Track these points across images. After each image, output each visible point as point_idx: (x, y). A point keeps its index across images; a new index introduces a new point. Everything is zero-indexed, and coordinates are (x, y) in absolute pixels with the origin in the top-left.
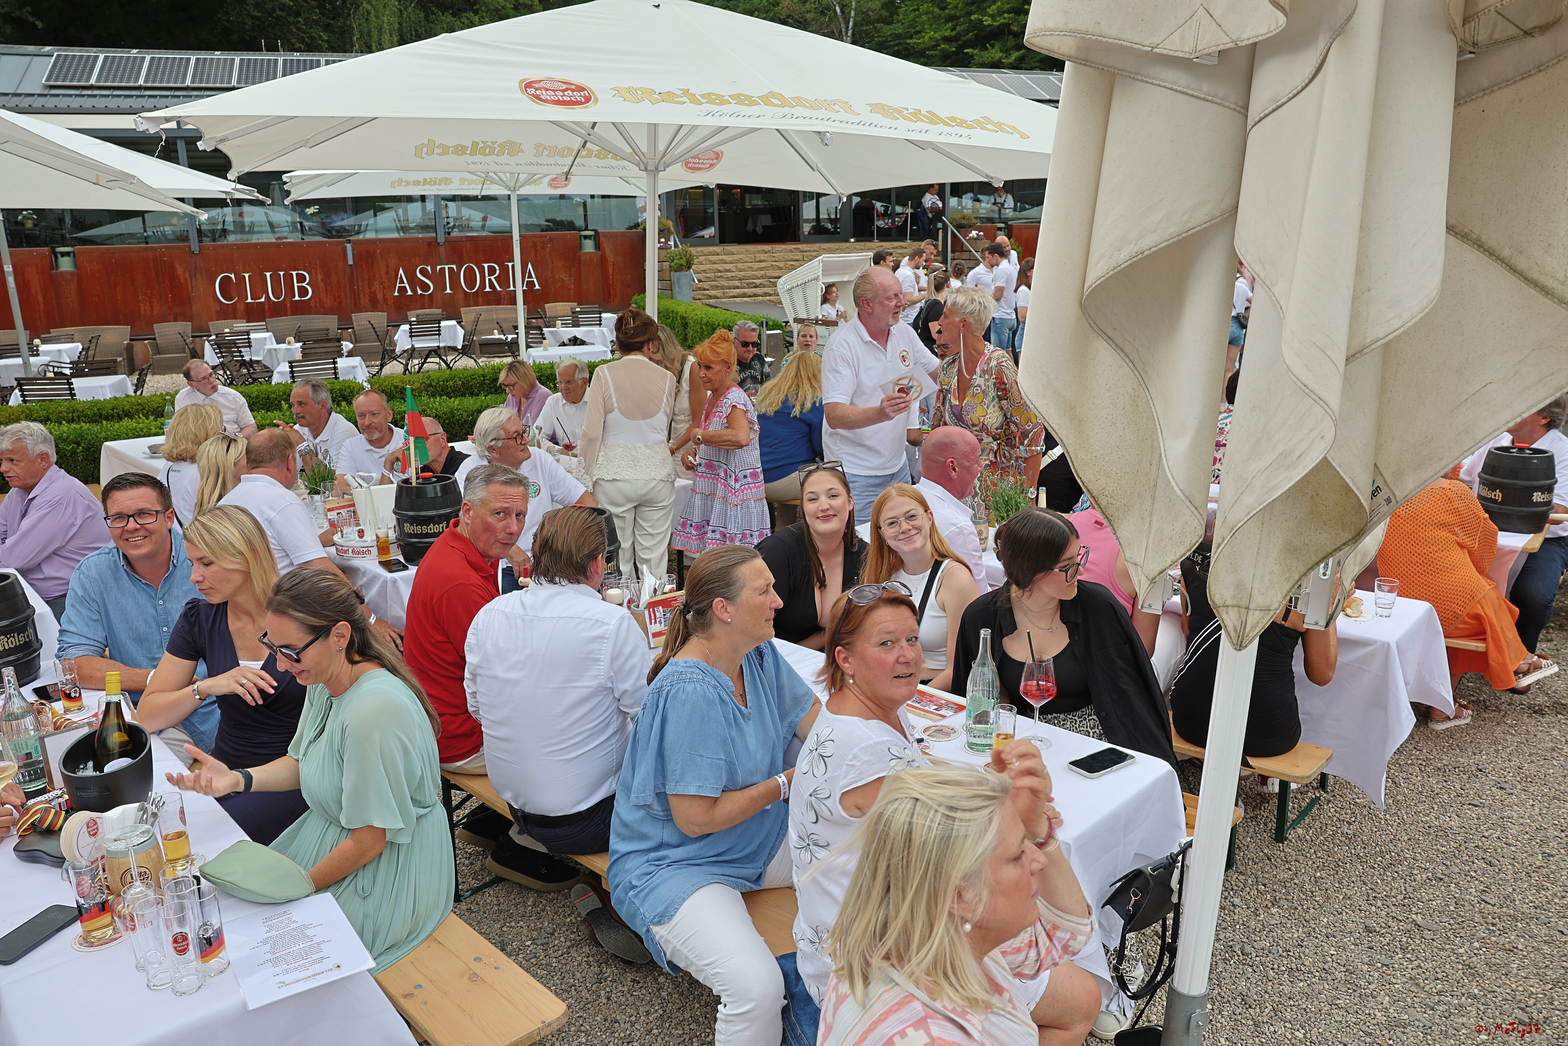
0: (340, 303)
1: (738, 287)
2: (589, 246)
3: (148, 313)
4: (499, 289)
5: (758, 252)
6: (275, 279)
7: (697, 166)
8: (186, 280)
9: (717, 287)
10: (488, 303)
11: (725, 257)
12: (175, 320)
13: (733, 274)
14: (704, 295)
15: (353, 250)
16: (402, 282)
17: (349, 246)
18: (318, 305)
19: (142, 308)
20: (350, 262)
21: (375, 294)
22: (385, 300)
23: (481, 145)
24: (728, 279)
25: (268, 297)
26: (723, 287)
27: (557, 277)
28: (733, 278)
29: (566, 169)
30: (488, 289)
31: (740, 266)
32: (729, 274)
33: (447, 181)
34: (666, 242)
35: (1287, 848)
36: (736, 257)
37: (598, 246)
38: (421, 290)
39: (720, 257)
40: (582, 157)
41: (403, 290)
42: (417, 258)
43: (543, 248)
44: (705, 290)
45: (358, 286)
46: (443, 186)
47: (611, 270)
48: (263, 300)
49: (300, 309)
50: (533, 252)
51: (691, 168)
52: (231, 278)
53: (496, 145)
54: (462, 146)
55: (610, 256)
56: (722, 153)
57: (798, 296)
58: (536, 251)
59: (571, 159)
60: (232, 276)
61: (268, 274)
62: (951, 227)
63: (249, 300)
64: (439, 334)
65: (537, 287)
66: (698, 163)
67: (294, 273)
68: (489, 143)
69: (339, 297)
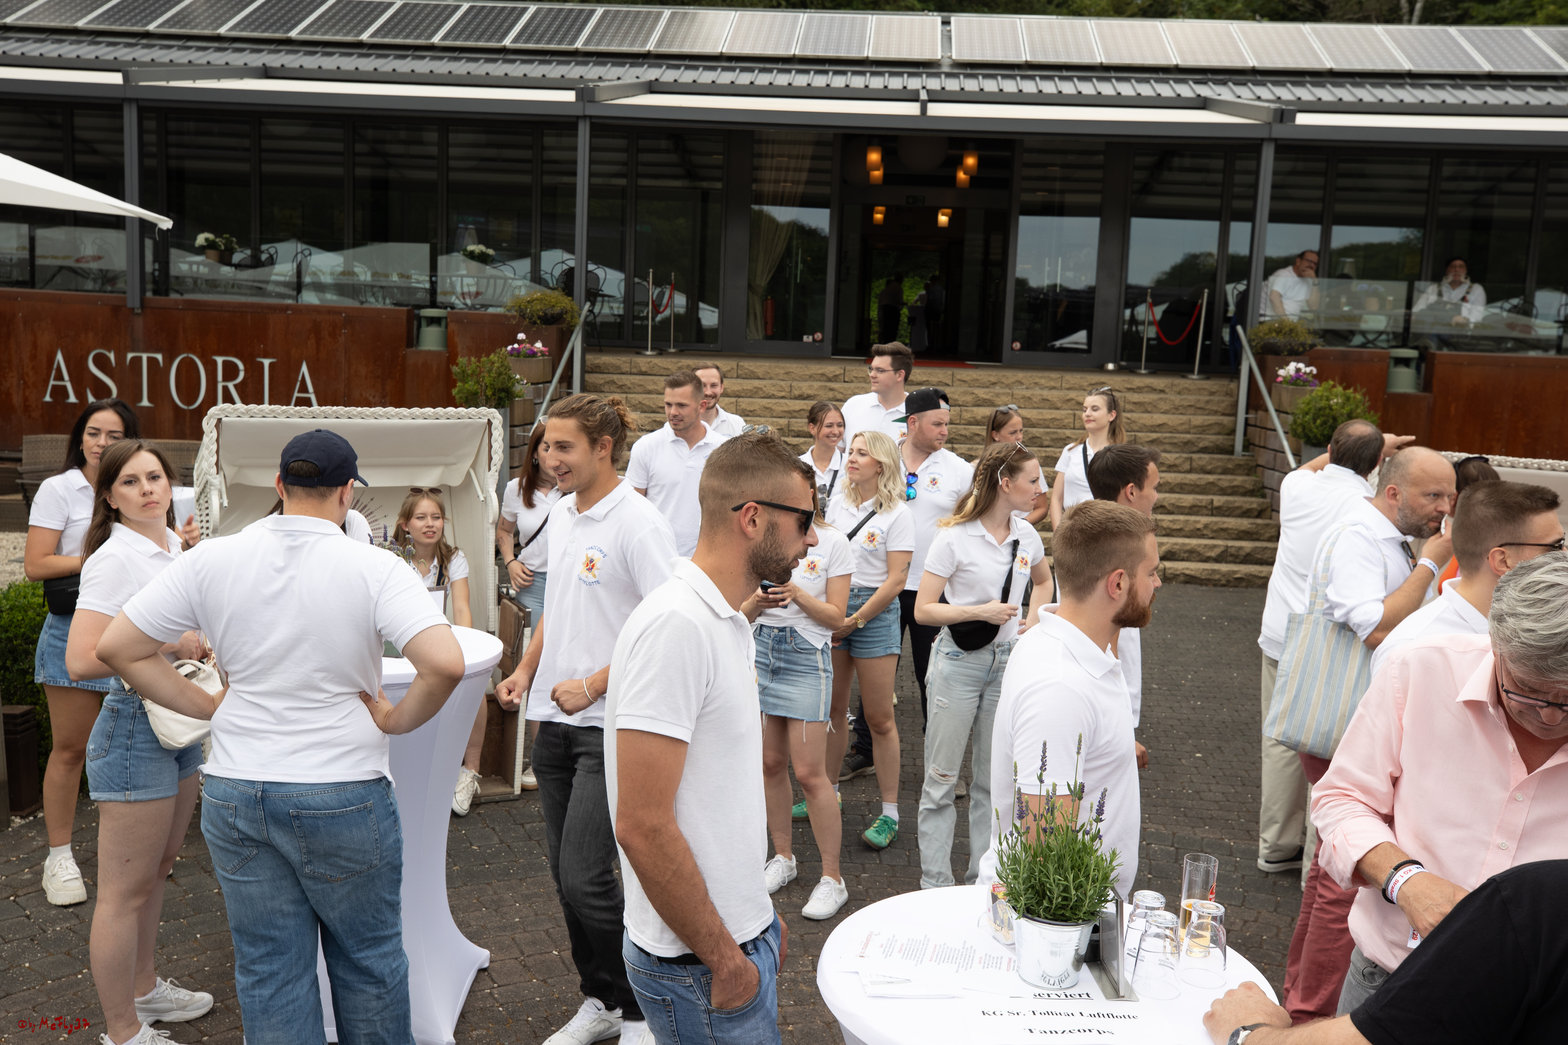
2: (431, 337)
16: (59, 377)
37: (448, 337)
41: (60, 392)
42: (92, 334)
43: (333, 335)
50: (312, 342)
62: (1246, 349)
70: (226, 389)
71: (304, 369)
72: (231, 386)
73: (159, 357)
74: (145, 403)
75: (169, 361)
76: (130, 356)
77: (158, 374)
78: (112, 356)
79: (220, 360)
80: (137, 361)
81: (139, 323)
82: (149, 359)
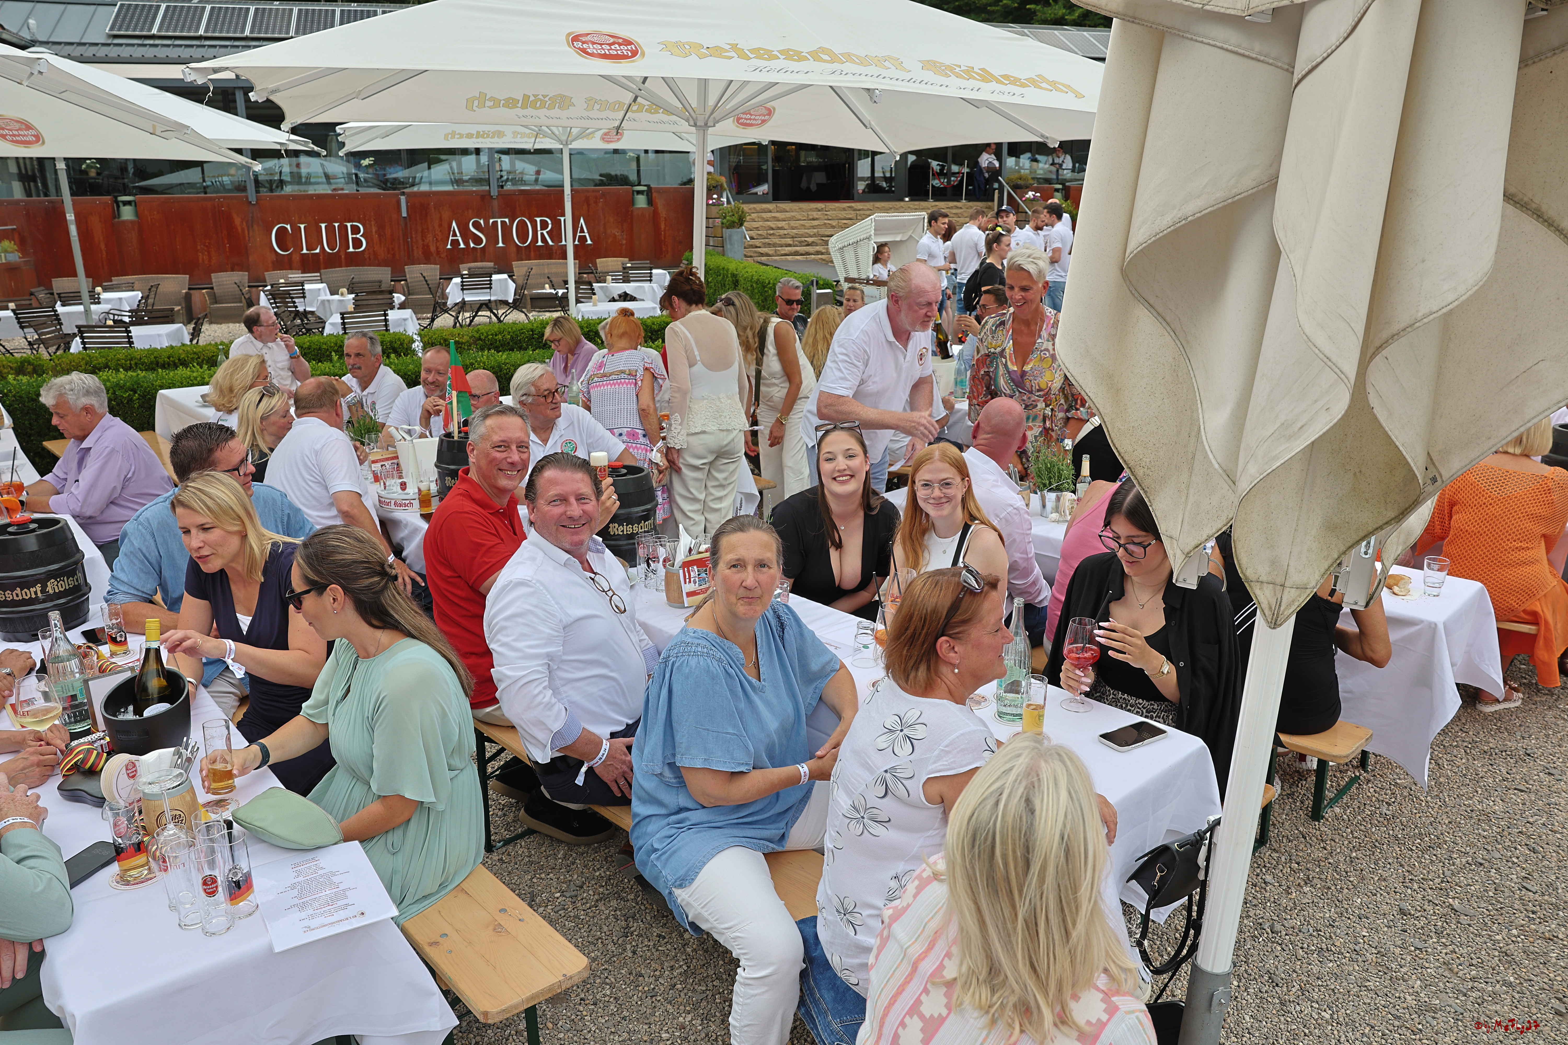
0: (394, 255)
1: (790, 245)
2: (641, 202)
3: (206, 262)
4: (551, 243)
5: (811, 210)
6: (330, 230)
7: (748, 122)
8: (243, 230)
9: (769, 245)
10: (540, 257)
11: (778, 215)
12: (232, 270)
13: (786, 232)
14: (756, 252)
15: (407, 203)
16: (455, 235)
17: (403, 199)
18: (372, 257)
19: (200, 258)
20: (404, 214)
21: (428, 246)
22: (438, 253)
23: (532, 98)
24: (780, 237)
25: (323, 248)
26: (775, 245)
27: (609, 232)
28: (785, 236)
29: (617, 124)
30: (540, 243)
31: (793, 223)
32: (782, 232)
33: (500, 134)
34: (718, 199)
35: (1323, 827)
36: (788, 215)
37: (650, 202)
38: (474, 243)
39: (773, 215)
40: (633, 112)
41: (455, 243)
42: (470, 211)
43: (596, 202)
44: (757, 247)
45: (411, 238)
46: (496, 139)
47: (663, 226)
48: (318, 251)
49: (354, 260)
50: (585, 207)
51: (742, 124)
52: (286, 229)
53: (547, 99)
54: (513, 99)
55: (663, 212)
56: (774, 109)
57: (849, 255)
58: (588, 205)
59: (622, 113)
60: (288, 227)
61: (323, 226)
62: (1007, 188)
63: (305, 251)
64: (490, 288)
65: (589, 242)
66: (750, 119)
67: (349, 225)
68: (540, 97)
69: (393, 249)
70: (542, 234)
71: (582, 221)
72: (545, 232)
73: (507, 220)
74: (501, 245)
75: (512, 223)
76: (491, 221)
77: (506, 229)
78: (482, 222)
79: (538, 219)
80: (495, 223)
81: (495, 203)
82: (502, 222)
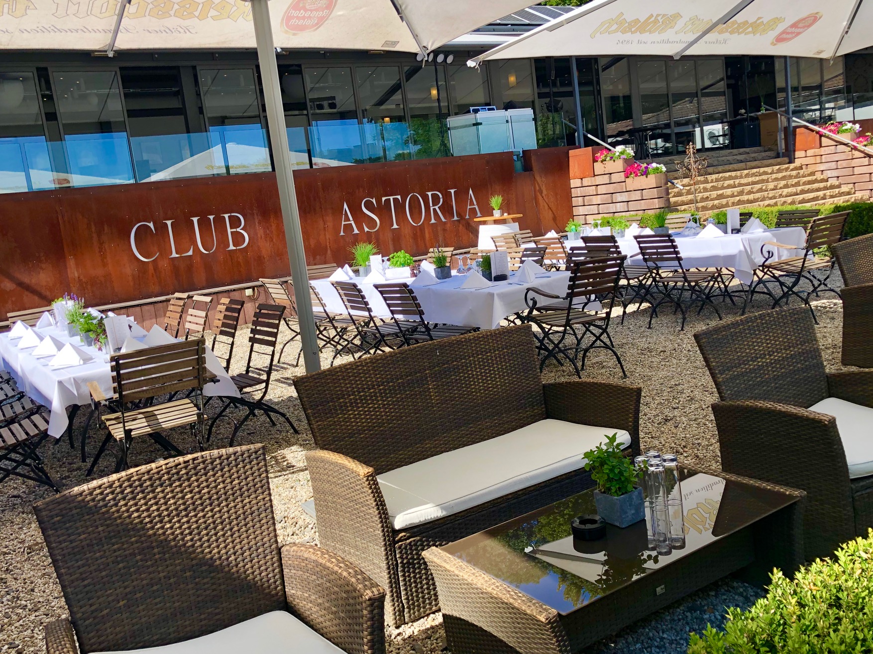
4: (443, 220)
6: (204, 224)
16: (347, 219)
25: (196, 248)
30: (433, 221)
41: (348, 228)
42: (361, 190)
43: (481, 170)
48: (190, 253)
52: (149, 228)
60: (151, 225)
61: (195, 220)
63: (174, 255)
67: (226, 216)
70: (435, 210)
72: (437, 207)
73: (399, 197)
74: (395, 226)
76: (383, 199)
77: (400, 208)
78: (374, 201)
79: (430, 194)
80: (388, 202)
82: (394, 199)
